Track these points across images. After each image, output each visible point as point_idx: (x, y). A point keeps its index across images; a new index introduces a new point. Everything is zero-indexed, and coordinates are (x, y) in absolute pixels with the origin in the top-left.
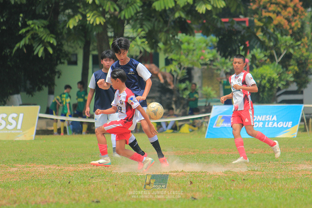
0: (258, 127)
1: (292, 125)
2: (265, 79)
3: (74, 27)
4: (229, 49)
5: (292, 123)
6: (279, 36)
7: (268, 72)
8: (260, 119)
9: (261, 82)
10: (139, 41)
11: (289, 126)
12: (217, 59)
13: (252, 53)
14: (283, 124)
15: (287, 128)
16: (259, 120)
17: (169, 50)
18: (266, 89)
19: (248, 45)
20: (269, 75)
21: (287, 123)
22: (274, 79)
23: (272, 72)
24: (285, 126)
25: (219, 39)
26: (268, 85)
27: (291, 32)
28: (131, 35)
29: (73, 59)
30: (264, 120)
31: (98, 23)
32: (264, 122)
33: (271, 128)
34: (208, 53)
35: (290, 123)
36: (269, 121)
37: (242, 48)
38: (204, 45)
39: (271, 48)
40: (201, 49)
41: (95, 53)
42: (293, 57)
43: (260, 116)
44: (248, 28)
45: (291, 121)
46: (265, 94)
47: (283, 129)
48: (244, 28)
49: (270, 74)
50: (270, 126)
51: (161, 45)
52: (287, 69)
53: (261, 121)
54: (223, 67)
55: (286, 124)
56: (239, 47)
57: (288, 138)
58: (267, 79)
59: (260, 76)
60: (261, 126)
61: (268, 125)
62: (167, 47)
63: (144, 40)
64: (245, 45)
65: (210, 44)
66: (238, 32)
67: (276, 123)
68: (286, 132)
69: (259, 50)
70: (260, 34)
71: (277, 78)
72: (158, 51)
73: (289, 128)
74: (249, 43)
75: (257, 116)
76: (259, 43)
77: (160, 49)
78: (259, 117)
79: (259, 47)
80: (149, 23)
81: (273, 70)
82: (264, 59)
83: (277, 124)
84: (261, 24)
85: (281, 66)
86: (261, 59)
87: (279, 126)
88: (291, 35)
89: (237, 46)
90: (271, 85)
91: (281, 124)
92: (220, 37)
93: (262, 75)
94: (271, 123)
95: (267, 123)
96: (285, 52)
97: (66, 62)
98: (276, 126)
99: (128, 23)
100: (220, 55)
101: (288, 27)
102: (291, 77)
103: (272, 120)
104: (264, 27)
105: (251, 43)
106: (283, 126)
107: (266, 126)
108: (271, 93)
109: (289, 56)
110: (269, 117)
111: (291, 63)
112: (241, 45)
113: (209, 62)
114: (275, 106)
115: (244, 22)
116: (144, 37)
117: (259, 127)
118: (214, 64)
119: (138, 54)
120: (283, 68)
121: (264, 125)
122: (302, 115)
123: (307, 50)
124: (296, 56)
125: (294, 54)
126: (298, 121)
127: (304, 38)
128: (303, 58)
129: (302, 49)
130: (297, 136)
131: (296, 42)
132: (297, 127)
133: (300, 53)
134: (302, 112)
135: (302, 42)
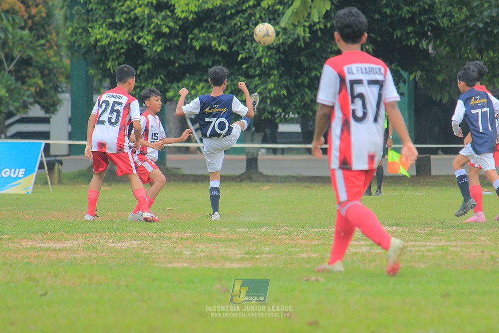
5: (25, 172)
6: (10, 28)
11: (21, 175)
14: (11, 171)
15: (17, 178)
21: (17, 171)
22: (1, 98)
24: (13, 176)
27: (30, 22)
35: (22, 171)
42: (34, 63)
45: (23, 168)
47: (9, 180)
52: (24, 83)
55: (14, 173)
57: (16, 194)
68: (14, 185)
71: (5, 97)
73: (20, 178)
85: (12, 78)
87: (5, 176)
88: (31, 29)
91: (7, 173)
96: (20, 55)
101: (26, 15)
102: (31, 96)
106: (10, 176)
109: (26, 61)
111: (31, 74)
120: (16, 80)
122: (42, 157)
123: (57, 54)
124: (37, 62)
125: (35, 59)
126: (35, 167)
127: (51, 34)
128: (51, 66)
129: (47, 51)
130: (32, 193)
131: (37, 40)
132: (33, 176)
133: (45, 57)
134: (41, 153)
135: (48, 41)
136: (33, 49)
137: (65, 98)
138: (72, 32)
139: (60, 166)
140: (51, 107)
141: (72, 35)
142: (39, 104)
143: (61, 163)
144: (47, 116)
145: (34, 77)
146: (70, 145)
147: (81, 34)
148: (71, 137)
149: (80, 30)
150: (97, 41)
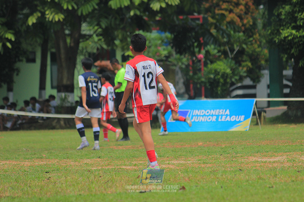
0: (211, 121)
1: (245, 119)
2: (218, 74)
3: (33, 24)
4: (184, 46)
5: (245, 117)
6: (232, 32)
7: (222, 67)
8: (214, 114)
9: (214, 77)
10: (96, 38)
11: (242, 120)
12: (172, 55)
13: (206, 49)
14: (236, 117)
15: (240, 122)
16: (212, 114)
17: (126, 47)
18: (221, 84)
19: (202, 42)
20: (223, 71)
21: (240, 117)
22: (227, 74)
23: (226, 68)
24: (237, 120)
25: (174, 35)
26: (222, 80)
27: (243, 28)
28: (88, 33)
29: (31, 57)
30: (218, 114)
31: (57, 19)
32: (218, 116)
33: (225, 121)
34: (164, 50)
35: (243, 117)
36: (222, 115)
37: (196, 44)
38: (159, 42)
39: (224, 44)
40: (156, 46)
41: (54, 50)
42: (246, 53)
43: (214, 110)
44: (202, 25)
45: (243, 115)
46: (219, 89)
47: (235, 123)
48: (198, 25)
49: (224, 69)
50: (223, 120)
51: (117, 42)
52: (240, 65)
53: (215, 115)
54: (178, 63)
55: (238, 118)
56: (193, 43)
57: (240, 131)
58: (221, 74)
59: (213, 71)
60: (215, 121)
61: (221, 118)
62: (124, 44)
63: (101, 37)
64: (199, 42)
65: (165, 40)
66: (192, 29)
67: (228, 117)
68: (238, 126)
69: (213, 46)
70: (213, 31)
71: (230, 74)
72: (115, 48)
73: (242, 121)
74: (203, 39)
75: (211, 110)
76: (212, 39)
77: (117, 46)
78: (212, 111)
79: (213, 43)
80: (106, 20)
81: (227, 65)
82: (218, 54)
83: (230, 117)
84: (214, 21)
85: (234, 62)
86: (214, 55)
87: (232, 120)
88: (244, 32)
89: (191, 43)
90: (225, 80)
91: (234, 118)
92: (175, 34)
93: (216, 71)
94: (224, 117)
95: (220, 117)
96: (238, 48)
97: (24, 60)
98: (229, 120)
99: (85, 21)
100: (176, 51)
101: (241, 24)
102: (245, 72)
103: (226, 114)
104: (218, 24)
105: (205, 39)
106: (235, 120)
107: (220, 120)
108: (225, 88)
109: (242, 52)
110: (223, 111)
111: (244, 59)
112: (196, 42)
113: (164, 59)
114: (228, 101)
115: (198, 19)
116: (101, 35)
117: (213, 121)
118: (170, 60)
119: (95, 51)
120: (236, 63)
121: (217, 119)
122: (254, 108)
123: (259, 46)
124: (248, 52)
125: (247, 50)
126: (250, 114)
127: (256, 34)
128: (256, 54)
129: (254, 45)
130: (249, 130)
131: (248, 38)
132: (249, 120)
133: (252, 49)
134: (254, 106)
135: (254, 39)
136: (246, 44)
137: (266, 73)
138: (271, 32)
139: (265, 114)
140: (256, 79)
141: (270, 35)
142: (249, 77)
143: (265, 112)
144: (254, 84)
145: (245, 61)
146: (269, 102)
147: (276, 33)
148: (269, 96)
149: (276, 31)
150: (285, 38)
